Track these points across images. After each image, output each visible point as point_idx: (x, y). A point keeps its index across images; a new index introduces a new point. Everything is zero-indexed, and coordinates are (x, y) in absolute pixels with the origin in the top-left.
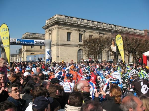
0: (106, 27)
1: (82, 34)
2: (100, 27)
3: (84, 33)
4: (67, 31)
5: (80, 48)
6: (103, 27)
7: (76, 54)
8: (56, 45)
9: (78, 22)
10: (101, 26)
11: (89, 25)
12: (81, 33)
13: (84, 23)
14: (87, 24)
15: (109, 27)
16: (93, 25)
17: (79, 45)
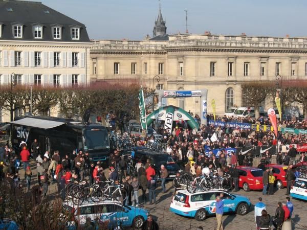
0: (274, 44)
1: (233, 62)
2: (263, 46)
3: (236, 60)
4: (210, 60)
5: (229, 86)
6: (269, 45)
7: (223, 96)
8: (194, 83)
9: (226, 43)
10: (264, 44)
11: (243, 45)
12: (231, 60)
13: (236, 43)
14: (241, 43)
15: (280, 44)
16: (250, 43)
17: (227, 81)
